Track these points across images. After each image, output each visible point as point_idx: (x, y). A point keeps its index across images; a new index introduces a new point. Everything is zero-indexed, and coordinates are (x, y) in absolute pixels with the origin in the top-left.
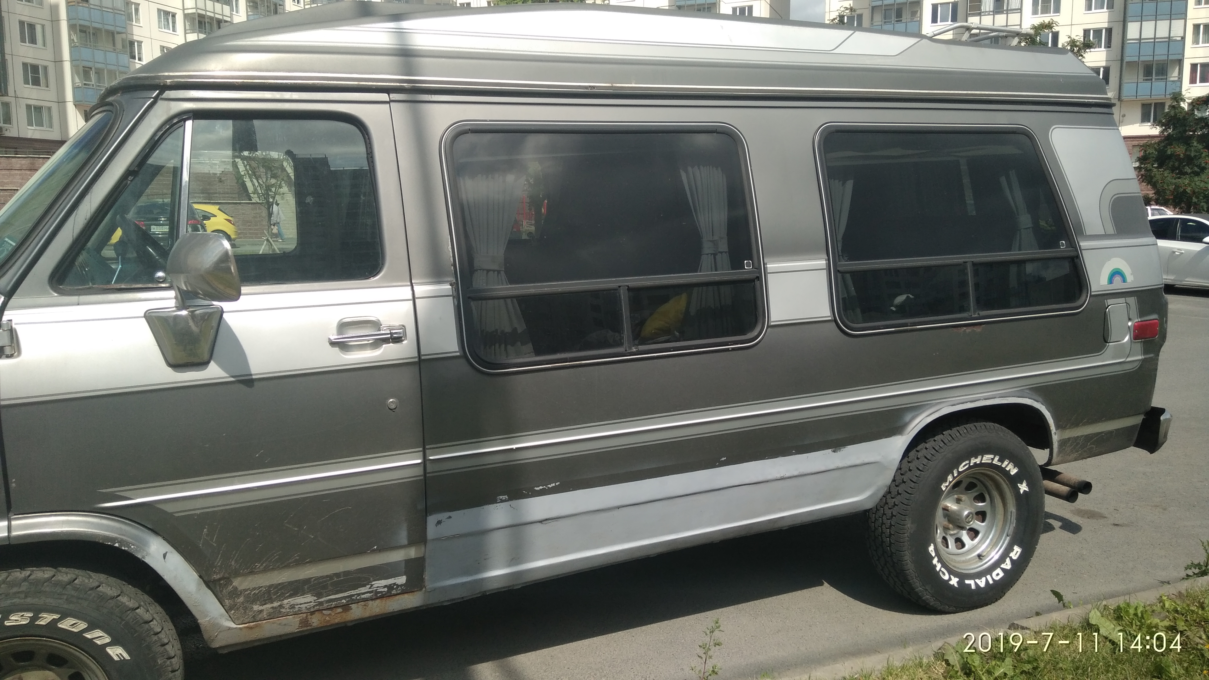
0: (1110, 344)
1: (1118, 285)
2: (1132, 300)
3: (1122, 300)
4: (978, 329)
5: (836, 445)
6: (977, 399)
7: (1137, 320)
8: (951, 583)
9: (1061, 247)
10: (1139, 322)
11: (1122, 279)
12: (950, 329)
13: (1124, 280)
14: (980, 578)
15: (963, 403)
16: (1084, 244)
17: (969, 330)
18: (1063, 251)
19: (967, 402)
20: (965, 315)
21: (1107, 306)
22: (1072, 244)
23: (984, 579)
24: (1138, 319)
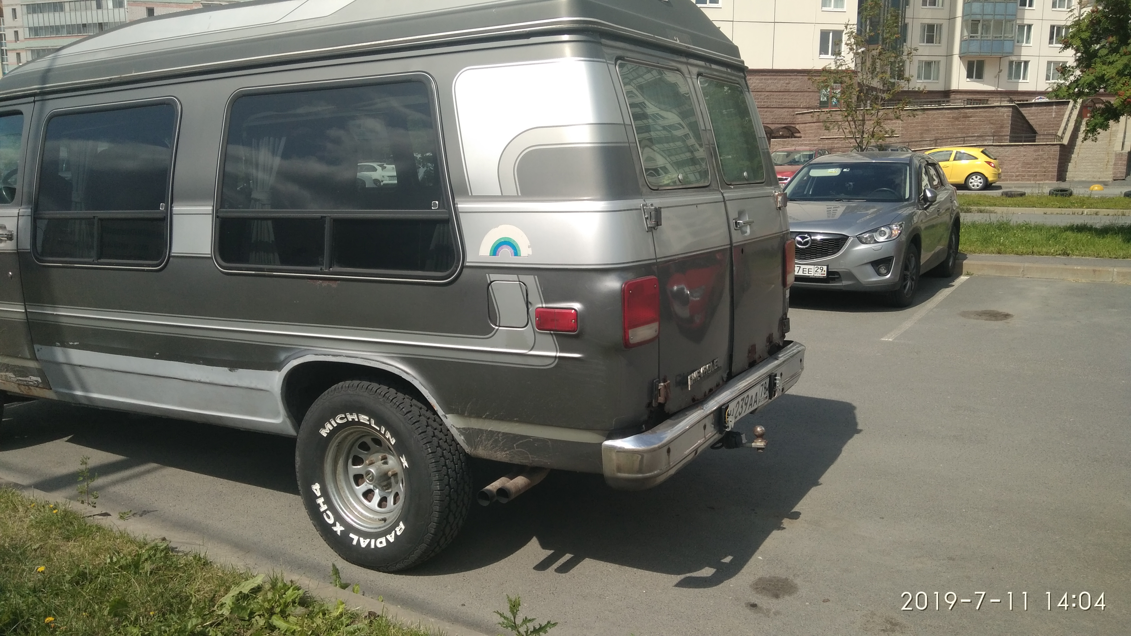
0: (500, 328)
1: (506, 257)
2: (530, 280)
3: (514, 277)
4: (334, 285)
5: (233, 365)
6: (338, 354)
7: (540, 306)
8: (335, 529)
9: (433, 208)
10: (543, 308)
11: (513, 251)
12: (306, 280)
13: (516, 253)
14: (365, 538)
15: (325, 355)
16: (462, 206)
17: (325, 284)
18: (436, 213)
19: (329, 355)
20: (318, 268)
21: (489, 282)
22: (446, 204)
23: (368, 540)
24: (542, 303)
